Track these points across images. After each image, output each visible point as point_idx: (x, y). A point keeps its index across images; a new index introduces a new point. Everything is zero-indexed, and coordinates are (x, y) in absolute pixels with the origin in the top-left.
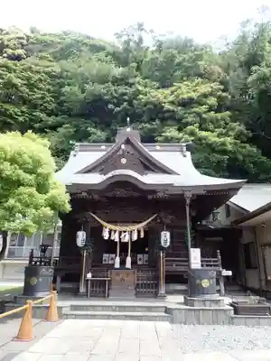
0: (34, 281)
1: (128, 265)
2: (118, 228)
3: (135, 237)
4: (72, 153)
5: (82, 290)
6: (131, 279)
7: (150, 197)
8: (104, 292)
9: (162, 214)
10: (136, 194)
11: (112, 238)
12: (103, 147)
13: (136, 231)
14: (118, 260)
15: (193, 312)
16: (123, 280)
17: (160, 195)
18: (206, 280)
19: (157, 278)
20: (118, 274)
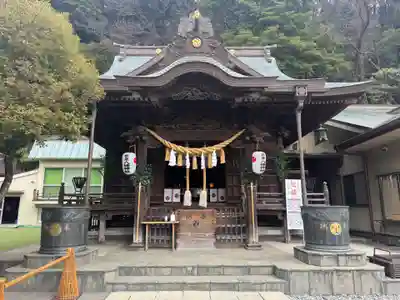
0: (57, 230)
1: (203, 202)
2: (188, 150)
3: (214, 163)
4: (116, 58)
5: (137, 239)
6: (208, 221)
7: (239, 100)
8: (170, 241)
9: (253, 129)
10: (217, 96)
11: (180, 164)
12: (159, 51)
13: (214, 154)
14: (188, 194)
15: (321, 276)
16: (196, 224)
17: (255, 96)
18: (336, 225)
19: (246, 219)
20: (189, 216)
